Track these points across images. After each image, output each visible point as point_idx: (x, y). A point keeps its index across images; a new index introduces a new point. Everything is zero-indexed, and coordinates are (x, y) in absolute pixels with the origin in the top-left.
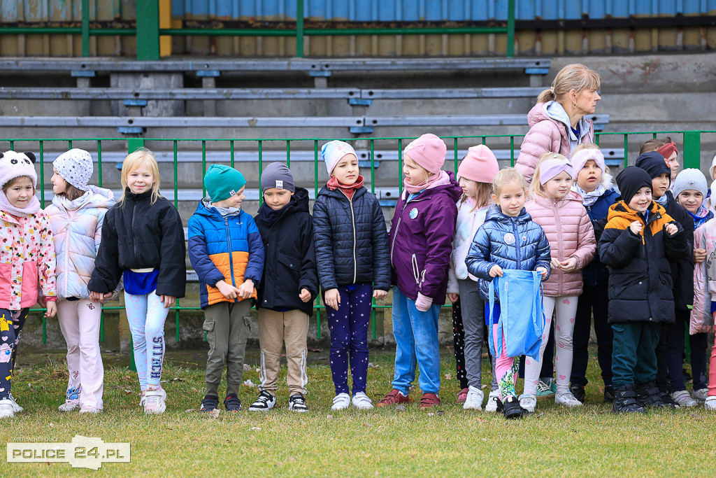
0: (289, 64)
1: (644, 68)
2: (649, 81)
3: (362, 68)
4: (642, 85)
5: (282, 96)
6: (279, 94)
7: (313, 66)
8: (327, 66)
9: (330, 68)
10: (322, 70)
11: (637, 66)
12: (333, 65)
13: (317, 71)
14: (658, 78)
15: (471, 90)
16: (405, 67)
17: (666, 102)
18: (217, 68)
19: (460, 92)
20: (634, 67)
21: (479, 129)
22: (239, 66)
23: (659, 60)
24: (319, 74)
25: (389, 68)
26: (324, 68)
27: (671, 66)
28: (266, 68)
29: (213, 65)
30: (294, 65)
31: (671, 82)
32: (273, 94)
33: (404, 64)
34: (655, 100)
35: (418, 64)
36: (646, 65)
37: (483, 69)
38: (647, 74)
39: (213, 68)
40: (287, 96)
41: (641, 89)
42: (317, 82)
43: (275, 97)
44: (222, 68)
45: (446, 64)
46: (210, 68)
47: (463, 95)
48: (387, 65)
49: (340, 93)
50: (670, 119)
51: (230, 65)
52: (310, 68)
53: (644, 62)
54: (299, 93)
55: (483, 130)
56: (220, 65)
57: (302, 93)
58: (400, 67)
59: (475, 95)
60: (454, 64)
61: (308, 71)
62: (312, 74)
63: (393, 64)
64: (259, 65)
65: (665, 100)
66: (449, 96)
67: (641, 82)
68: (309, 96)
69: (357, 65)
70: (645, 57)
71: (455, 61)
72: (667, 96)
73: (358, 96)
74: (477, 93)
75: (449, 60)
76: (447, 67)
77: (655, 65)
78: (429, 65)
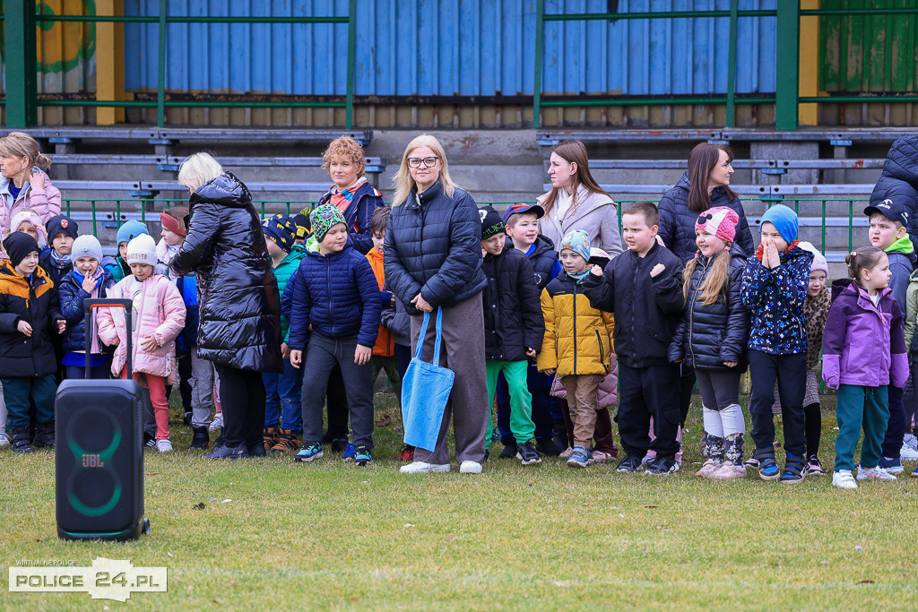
0: (130, 133)
1: (464, 142)
2: (469, 154)
3: (196, 137)
4: (462, 157)
5: (97, 162)
6: (94, 159)
7: (152, 135)
8: (165, 135)
9: (168, 137)
10: (160, 139)
11: (458, 140)
12: (170, 134)
13: (156, 139)
14: (476, 151)
15: (266, 158)
16: (234, 137)
17: (476, 173)
18: (67, 136)
19: (256, 160)
20: (455, 141)
21: (283, 195)
22: (86, 133)
23: (477, 135)
24: (157, 142)
25: (220, 137)
26: (162, 137)
27: (488, 141)
28: (110, 136)
29: (63, 133)
30: (134, 134)
31: (488, 155)
32: (88, 159)
33: (233, 135)
34: (467, 171)
35: (245, 135)
36: (466, 139)
37: (321, 140)
38: (467, 147)
39: (63, 136)
40: (102, 162)
41: (461, 161)
42: (157, 149)
43: (91, 162)
44: (71, 136)
45: (271, 135)
46: (61, 135)
47: (259, 163)
48: (218, 135)
49: (149, 160)
50: (480, 189)
51: (78, 133)
52: (149, 136)
53: (464, 136)
54: (111, 159)
55: (286, 196)
56: (69, 133)
57: (115, 159)
58: (230, 137)
59: (270, 164)
60: (278, 135)
61: (147, 139)
62: (151, 142)
63: (223, 134)
64: (103, 133)
65: (476, 171)
66: (246, 163)
67: (462, 154)
68: (121, 162)
69: (191, 135)
70: (465, 132)
71: (278, 132)
72: (478, 167)
73: (165, 162)
74: (271, 161)
75: (273, 131)
76: (272, 137)
77: (474, 140)
78: (256, 135)
